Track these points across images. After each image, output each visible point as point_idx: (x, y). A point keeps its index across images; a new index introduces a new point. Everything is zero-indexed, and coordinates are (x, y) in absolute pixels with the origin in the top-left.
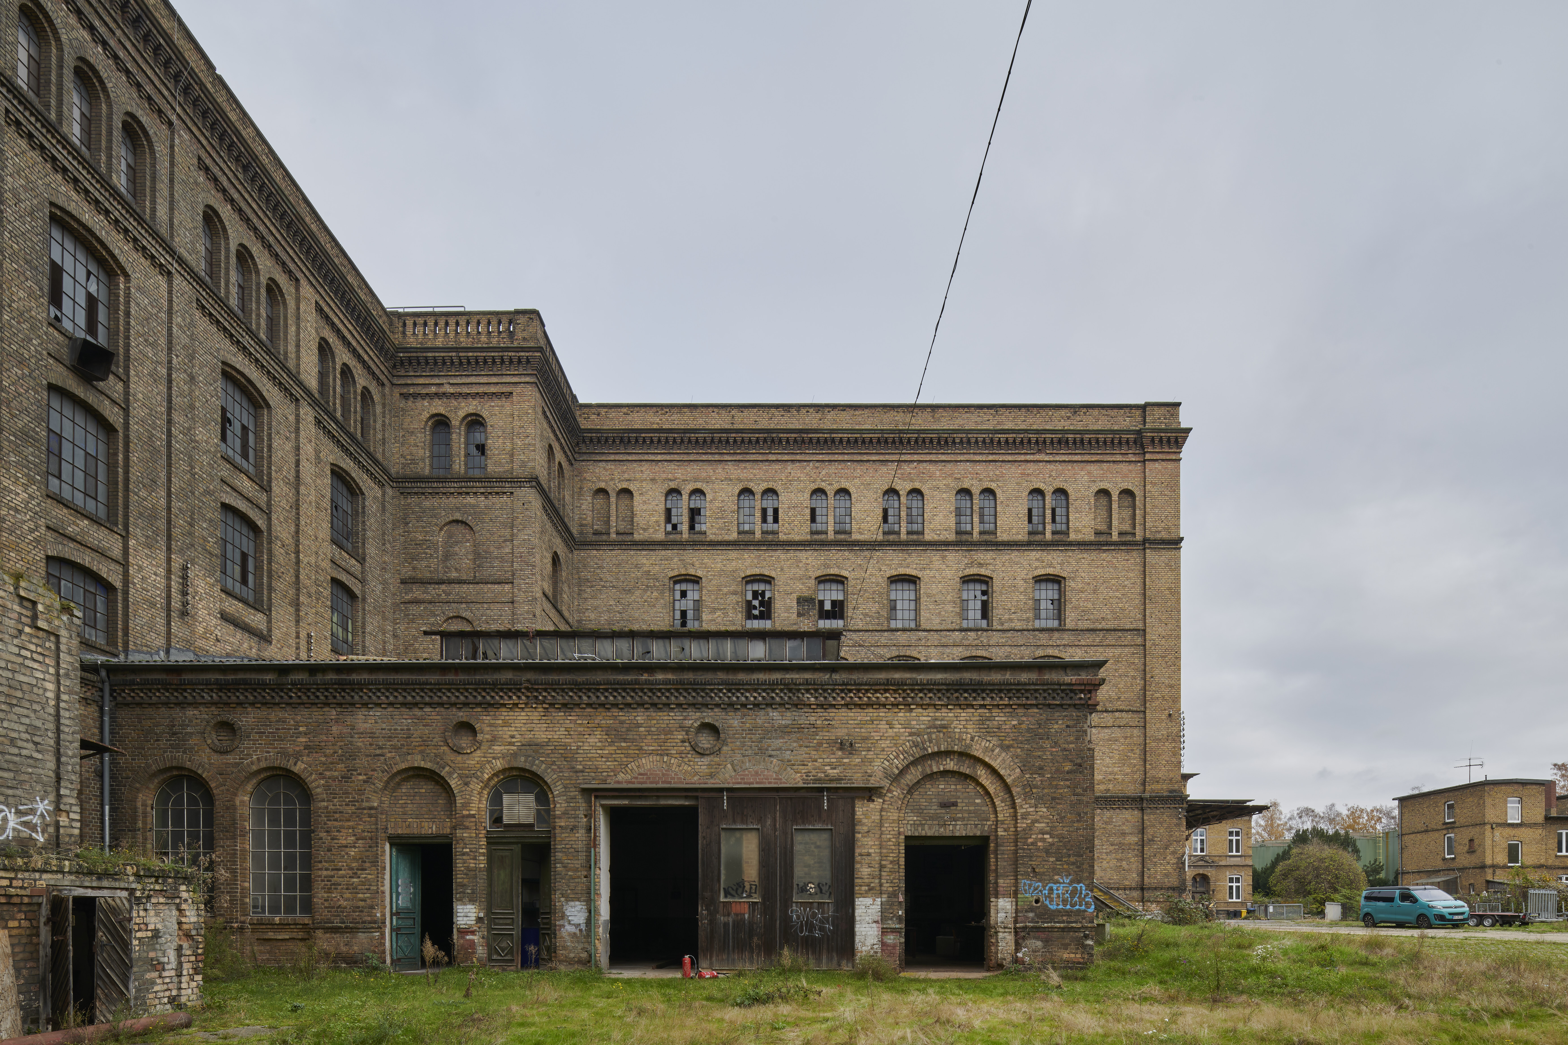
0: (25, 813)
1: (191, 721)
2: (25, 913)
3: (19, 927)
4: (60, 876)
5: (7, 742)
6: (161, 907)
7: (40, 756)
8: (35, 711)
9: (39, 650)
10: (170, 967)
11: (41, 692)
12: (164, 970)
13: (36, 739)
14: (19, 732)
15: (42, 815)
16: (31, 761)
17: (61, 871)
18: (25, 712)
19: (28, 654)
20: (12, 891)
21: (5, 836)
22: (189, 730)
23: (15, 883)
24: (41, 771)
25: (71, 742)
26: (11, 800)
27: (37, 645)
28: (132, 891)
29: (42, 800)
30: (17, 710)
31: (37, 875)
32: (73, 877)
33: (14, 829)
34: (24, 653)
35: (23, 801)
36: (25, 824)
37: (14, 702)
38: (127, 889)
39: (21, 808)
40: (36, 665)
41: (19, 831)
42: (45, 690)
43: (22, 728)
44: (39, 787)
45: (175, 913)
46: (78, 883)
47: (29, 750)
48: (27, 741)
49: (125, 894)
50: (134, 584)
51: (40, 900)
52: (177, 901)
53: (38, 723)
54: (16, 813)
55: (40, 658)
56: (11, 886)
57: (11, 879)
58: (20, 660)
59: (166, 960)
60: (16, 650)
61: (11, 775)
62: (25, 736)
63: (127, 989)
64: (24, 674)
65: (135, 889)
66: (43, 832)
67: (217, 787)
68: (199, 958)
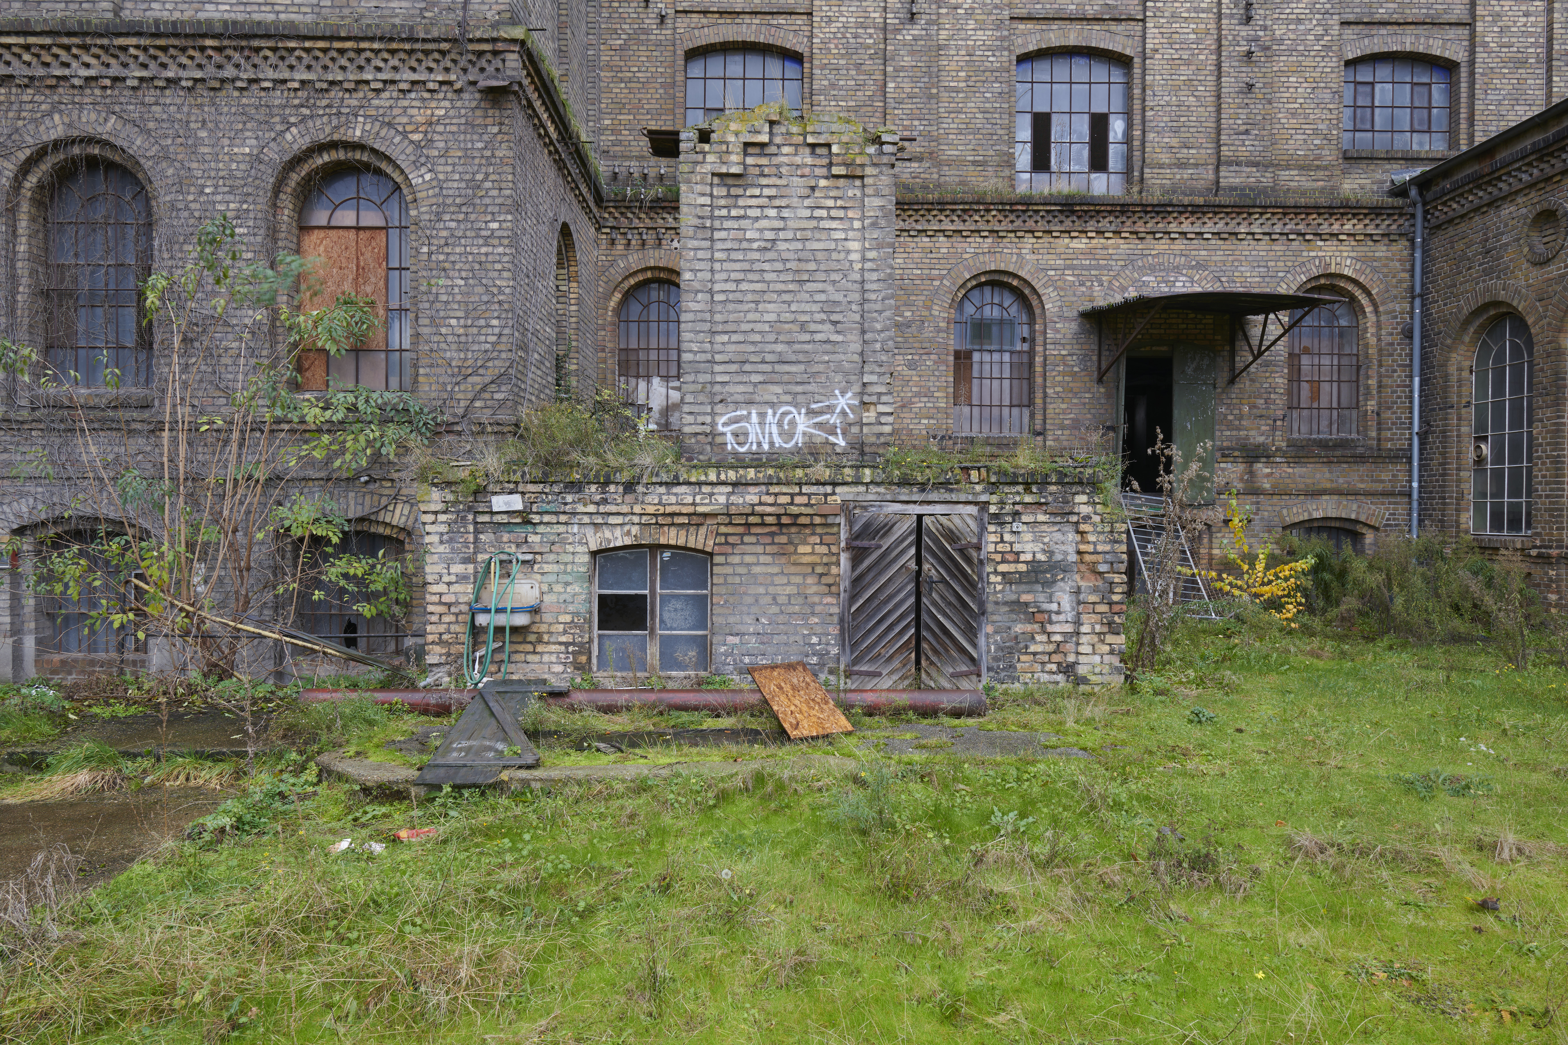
0: (821, 413)
1: (1506, 225)
2: (821, 535)
3: (813, 553)
4: (862, 489)
5: (795, 328)
6: (1044, 528)
7: (840, 338)
8: (834, 282)
9: (839, 203)
10: (1062, 618)
11: (842, 256)
12: (1051, 622)
13: (835, 317)
14: (812, 313)
15: (843, 413)
16: (828, 347)
17: (857, 482)
18: (820, 286)
19: (823, 213)
20: (794, 510)
21: (793, 443)
22: (1505, 239)
23: (798, 500)
24: (842, 357)
25: (880, 312)
26: (800, 399)
27: (836, 198)
28: (984, 506)
29: (843, 393)
30: (809, 286)
31: (829, 489)
32: (881, 490)
33: (804, 434)
34: (818, 213)
35: (817, 397)
36: (819, 426)
37: (806, 277)
38: (976, 503)
39: (814, 406)
40: (834, 224)
41: (811, 436)
42: (848, 252)
43: (815, 308)
44: (838, 378)
45: (1072, 536)
46: (889, 497)
47: (826, 332)
48: (822, 322)
49: (973, 510)
50: (1485, 45)
51: (837, 521)
52: (1074, 518)
53: (839, 297)
54: (807, 414)
55: (841, 213)
56: (792, 503)
57: (792, 495)
58: (813, 223)
59: (1054, 607)
60: (807, 213)
61: (802, 367)
62: (819, 317)
63: (975, 645)
64: (818, 240)
65: (988, 503)
66: (844, 433)
67: (1535, 323)
68: (1116, 608)
